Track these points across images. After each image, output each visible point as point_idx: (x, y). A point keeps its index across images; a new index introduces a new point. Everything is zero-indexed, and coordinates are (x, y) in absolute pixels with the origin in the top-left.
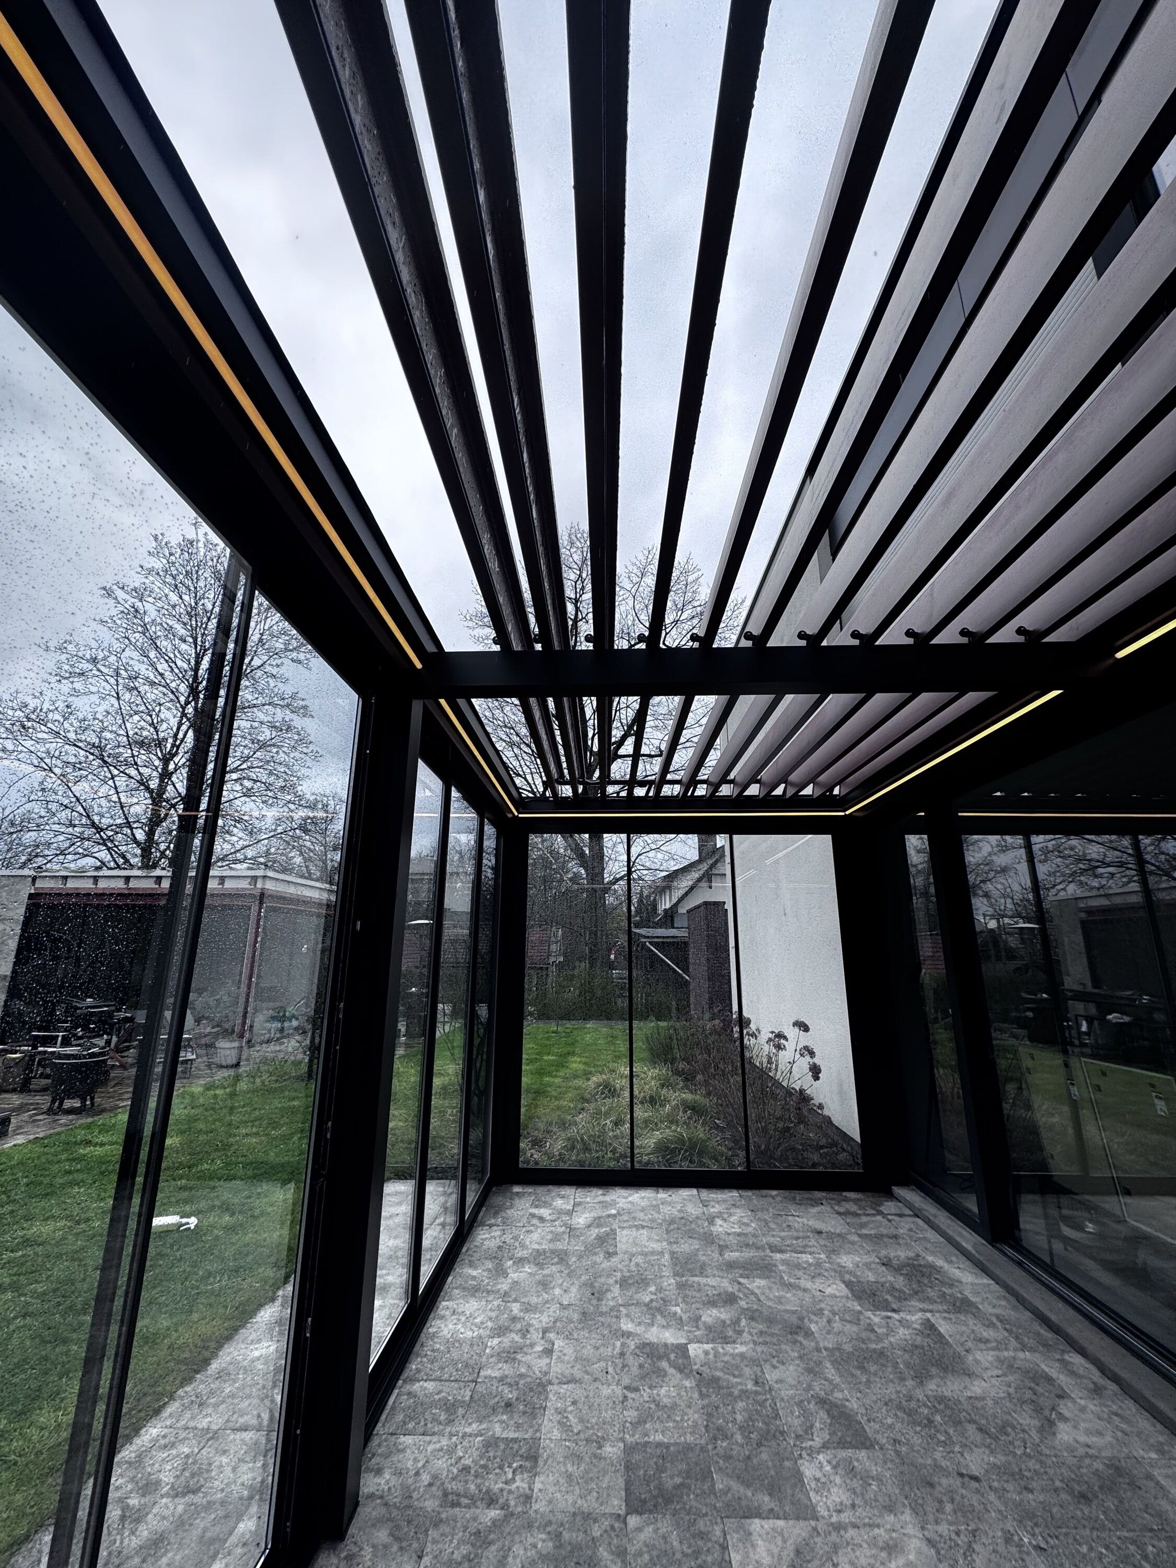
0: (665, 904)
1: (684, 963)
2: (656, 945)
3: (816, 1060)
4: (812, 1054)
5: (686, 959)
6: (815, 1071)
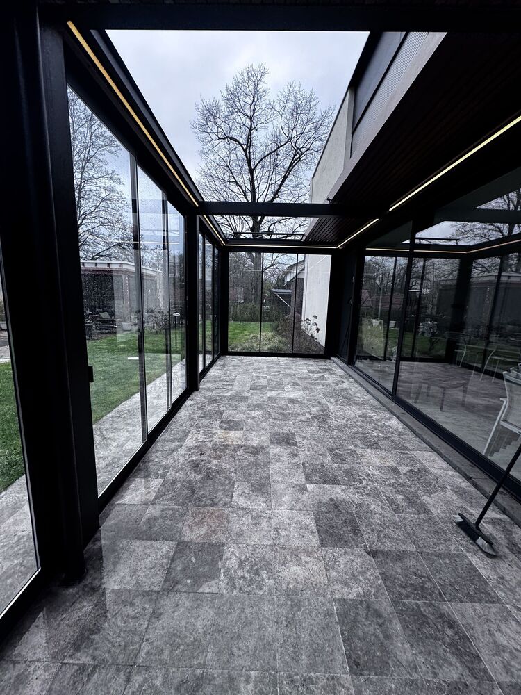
0: (288, 279)
1: (289, 302)
2: (282, 296)
4: (317, 325)
6: (318, 330)
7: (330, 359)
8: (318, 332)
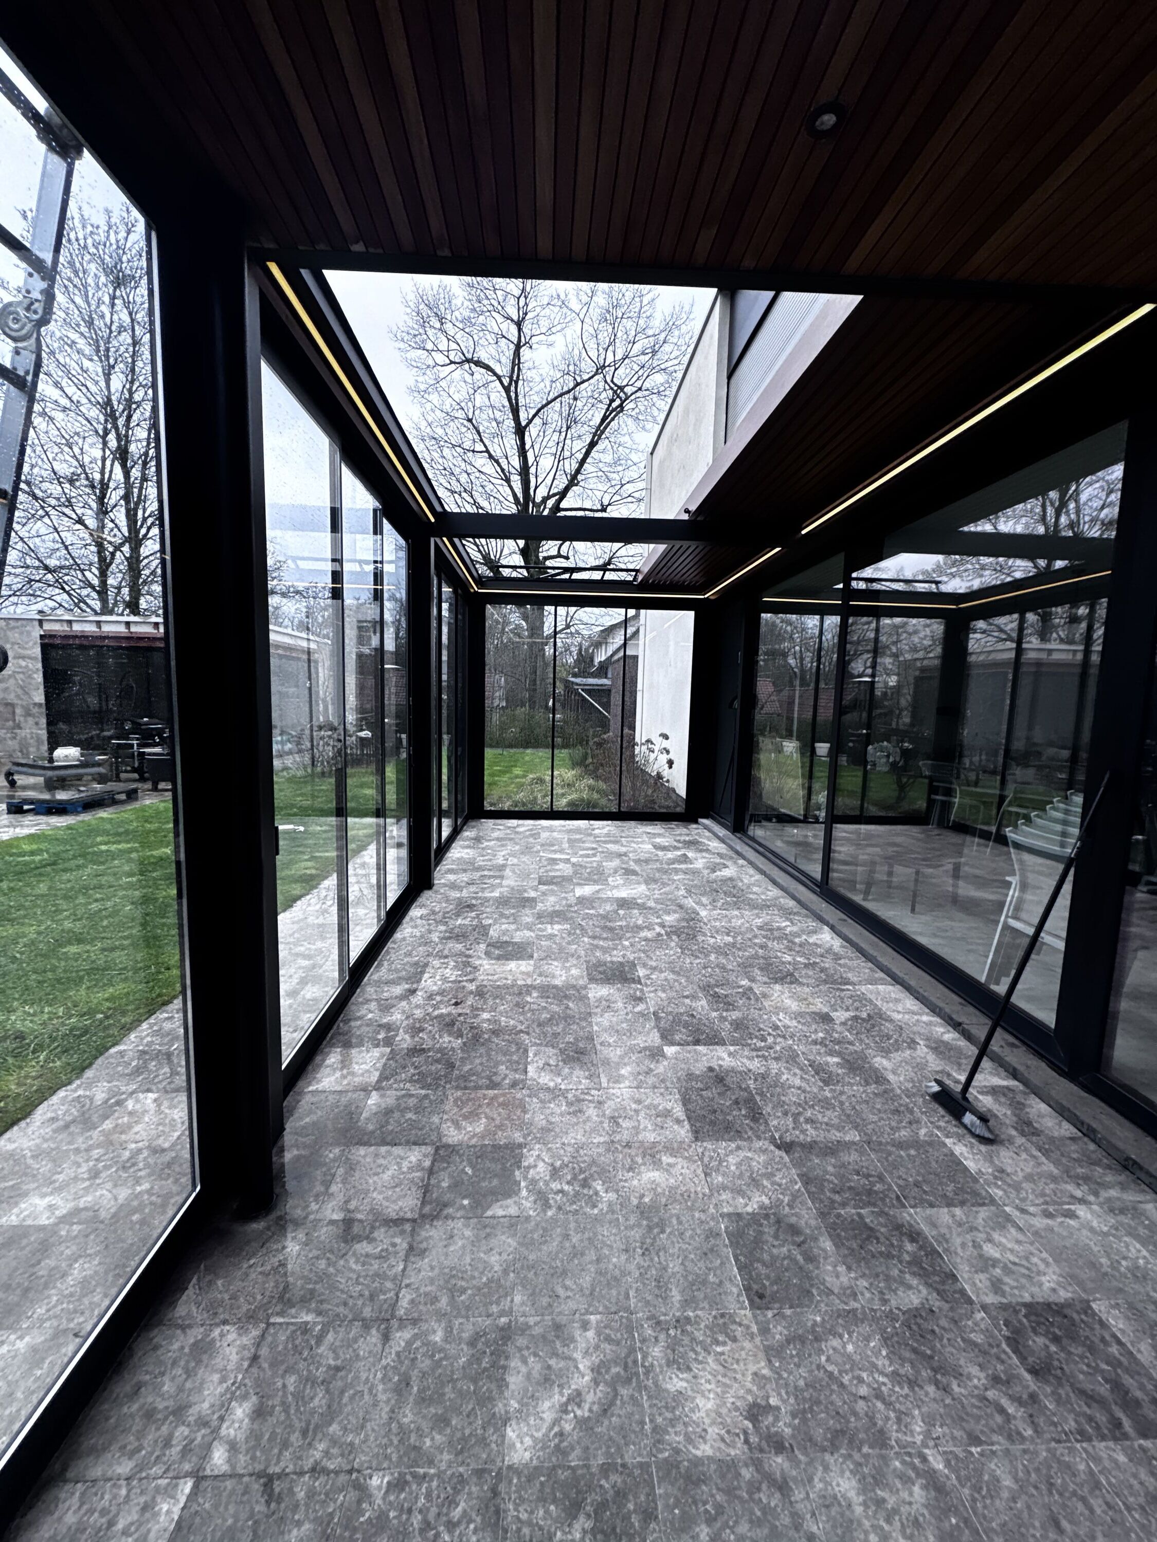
0: (601, 656)
1: (606, 706)
2: (589, 692)
3: (671, 756)
4: (668, 752)
5: (609, 702)
6: (670, 763)
7: (696, 822)
8: (670, 767)
